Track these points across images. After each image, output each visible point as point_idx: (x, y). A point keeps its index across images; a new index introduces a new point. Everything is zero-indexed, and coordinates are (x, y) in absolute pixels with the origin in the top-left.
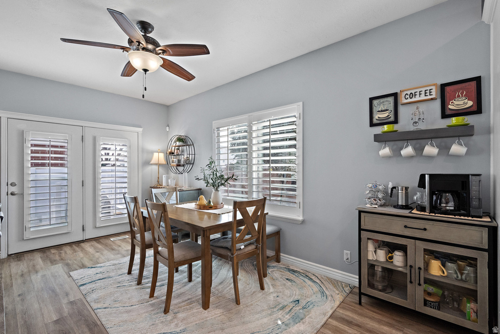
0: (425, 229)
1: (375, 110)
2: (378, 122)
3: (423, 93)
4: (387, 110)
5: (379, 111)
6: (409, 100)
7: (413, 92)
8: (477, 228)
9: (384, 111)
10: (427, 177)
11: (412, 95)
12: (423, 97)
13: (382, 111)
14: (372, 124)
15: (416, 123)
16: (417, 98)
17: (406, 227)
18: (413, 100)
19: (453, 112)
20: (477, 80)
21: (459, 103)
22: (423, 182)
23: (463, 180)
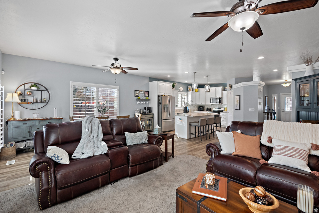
0: (147, 116)
1: (136, 93)
2: (136, 96)
4: (138, 94)
7: (142, 91)
8: (151, 115)
12: (143, 93)
15: (143, 97)
17: (145, 116)
18: (141, 93)
20: (148, 92)
21: (147, 95)
22: (145, 108)
23: (150, 108)
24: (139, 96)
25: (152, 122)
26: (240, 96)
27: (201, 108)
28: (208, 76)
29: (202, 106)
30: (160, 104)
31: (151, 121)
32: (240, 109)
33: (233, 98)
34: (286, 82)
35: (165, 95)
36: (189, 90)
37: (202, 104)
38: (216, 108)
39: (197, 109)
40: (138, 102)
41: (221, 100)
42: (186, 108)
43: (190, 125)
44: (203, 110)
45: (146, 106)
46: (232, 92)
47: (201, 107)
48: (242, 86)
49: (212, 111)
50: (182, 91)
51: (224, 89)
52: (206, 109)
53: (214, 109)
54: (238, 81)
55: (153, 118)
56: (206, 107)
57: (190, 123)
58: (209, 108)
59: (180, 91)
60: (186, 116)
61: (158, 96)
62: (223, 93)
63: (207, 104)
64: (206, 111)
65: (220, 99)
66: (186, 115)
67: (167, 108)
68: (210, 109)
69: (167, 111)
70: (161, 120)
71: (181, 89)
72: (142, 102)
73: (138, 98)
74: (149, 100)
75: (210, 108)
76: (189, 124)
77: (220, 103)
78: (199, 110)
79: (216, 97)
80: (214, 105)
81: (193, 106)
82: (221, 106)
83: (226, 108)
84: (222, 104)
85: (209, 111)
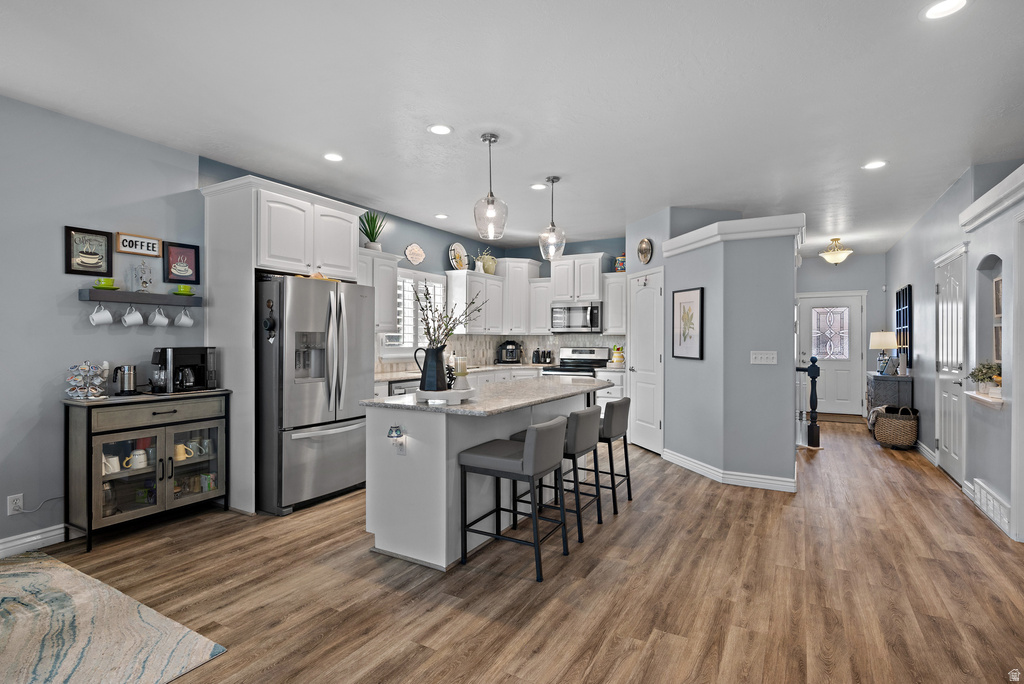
0: (175, 411)
1: (76, 248)
2: (81, 268)
3: (145, 244)
4: (96, 254)
5: (82, 252)
6: (128, 249)
7: (134, 239)
8: (216, 399)
9: (91, 254)
10: (170, 353)
11: (132, 244)
12: (144, 251)
13: (87, 253)
14: (69, 270)
15: (145, 282)
16: (138, 250)
17: (154, 414)
18: (133, 250)
19: (176, 278)
20: (196, 249)
21: (181, 269)
22: (160, 358)
23: (202, 353)
24: (109, 273)
25: (215, 449)
26: (702, 290)
27: (508, 351)
28: (554, 179)
29: (512, 343)
30: (272, 328)
31: (206, 442)
32: (702, 357)
33: (659, 302)
34: (836, 247)
35: (312, 273)
36: (454, 263)
37: (516, 331)
38: (574, 352)
39: (491, 354)
40: (103, 316)
41: (595, 315)
42: (435, 354)
43: (465, 470)
44: (518, 362)
45: (170, 342)
46: (656, 273)
47: (510, 347)
48: (718, 238)
49: (557, 363)
50: (420, 267)
51: (611, 266)
52: (531, 354)
53: (566, 354)
54: (685, 219)
55: (227, 417)
56: (531, 348)
57: (459, 456)
58: (541, 350)
59: (406, 264)
60: (437, 410)
61: (261, 275)
62: (607, 281)
63: (535, 331)
64: (531, 365)
65: (593, 308)
66: (436, 400)
67: (323, 352)
68: (549, 354)
69: (323, 372)
70: (282, 430)
71: (416, 253)
72: (134, 317)
73: (104, 282)
74: (198, 302)
75: (548, 349)
76: (454, 461)
77: (594, 329)
78: (499, 360)
79: (576, 299)
80: (565, 335)
81: (473, 343)
82: (598, 341)
83: (618, 349)
84: (601, 332)
85: (545, 362)
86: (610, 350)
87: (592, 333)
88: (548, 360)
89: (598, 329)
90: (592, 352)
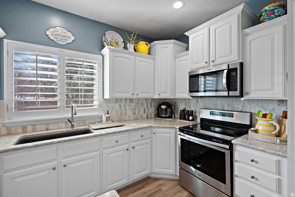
27: (163, 109)
39: (152, 111)
44: (171, 117)
47: (164, 107)
52: (179, 113)
56: (179, 108)
58: (187, 109)
65: (230, 71)
68: (191, 113)
75: (192, 108)
77: (231, 93)
78: (158, 115)
79: (211, 64)
80: (205, 98)
81: (133, 105)
82: (238, 104)
83: (265, 116)
84: (242, 95)
85: (188, 120)
86: (251, 114)
87: (229, 96)
88: (191, 118)
89: (237, 93)
90: (232, 116)
